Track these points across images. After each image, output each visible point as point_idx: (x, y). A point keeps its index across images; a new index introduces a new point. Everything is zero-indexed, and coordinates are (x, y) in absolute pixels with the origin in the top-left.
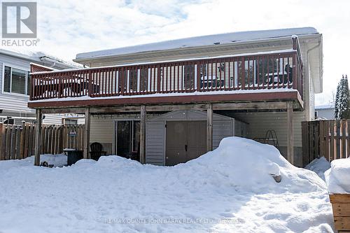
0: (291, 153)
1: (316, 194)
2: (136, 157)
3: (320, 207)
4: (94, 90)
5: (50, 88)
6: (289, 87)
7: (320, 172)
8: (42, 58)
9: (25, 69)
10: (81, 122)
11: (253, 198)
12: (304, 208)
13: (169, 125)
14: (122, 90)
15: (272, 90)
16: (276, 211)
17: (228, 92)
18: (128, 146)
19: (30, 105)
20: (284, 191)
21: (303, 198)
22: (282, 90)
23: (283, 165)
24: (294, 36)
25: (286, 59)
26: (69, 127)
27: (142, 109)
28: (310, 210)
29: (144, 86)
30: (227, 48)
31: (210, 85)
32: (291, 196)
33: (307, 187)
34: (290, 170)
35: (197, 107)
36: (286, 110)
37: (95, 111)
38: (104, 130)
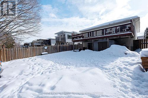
0: (130, 48)
1: (137, 57)
2: (92, 50)
3: (138, 60)
4: (83, 37)
5: (75, 37)
6: (129, 32)
7: (138, 52)
8: (73, 32)
9: (71, 34)
10: (81, 43)
11: (119, 58)
12: (133, 60)
13: (99, 43)
14: (88, 37)
15: (124, 33)
16: (125, 61)
17: (113, 35)
18: (90, 47)
19: (72, 41)
20: (128, 57)
21: (133, 58)
22: (127, 33)
23: (128, 51)
24: (131, 19)
25: (128, 25)
26: (79, 44)
27: (93, 40)
28: (135, 61)
29: (93, 35)
31: (108, 34)
32: (130, 58)
33: (134, 56)
34: (129, 52)
35: (105, 39)
36: (128, 38)
37: (83, 41)
38: (85, 45)
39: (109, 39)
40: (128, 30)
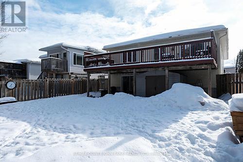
0: (210, 91)
1: (223, 112)
2: (131, 93)
3: (226, 118)
4: (112, 62)
5: (93, 62)
6: (209, 57)
7: (226, 101)
8: (89, 49)
9: (82, 54)
10: (107, 77)
11: (190, 113)
12: (217, 118)
13: (147, 78)
14: (124, 62)
15: (199, 59)
16: (201, 119)
17: (176, 61)
18: (128, 88)
19: (84, 70)
20: (206, 110)
21: (216, 114)
22: (205, 59)
23: (206, 97)
24: (212, 30)
25: (207, 43)
26: (101, 80)
27: (134, 71)
28: (220, 120)
29: (135, 59)
30: (175, 39)
31: (167, 58)
32: (210, 112)
33: (219, 108)
34: (209, 99)
35: (160, 69)
36: (207, 69)
37: (112, 72)
38: (116, 81)
39: (169, 71)
40: (206, 53)
